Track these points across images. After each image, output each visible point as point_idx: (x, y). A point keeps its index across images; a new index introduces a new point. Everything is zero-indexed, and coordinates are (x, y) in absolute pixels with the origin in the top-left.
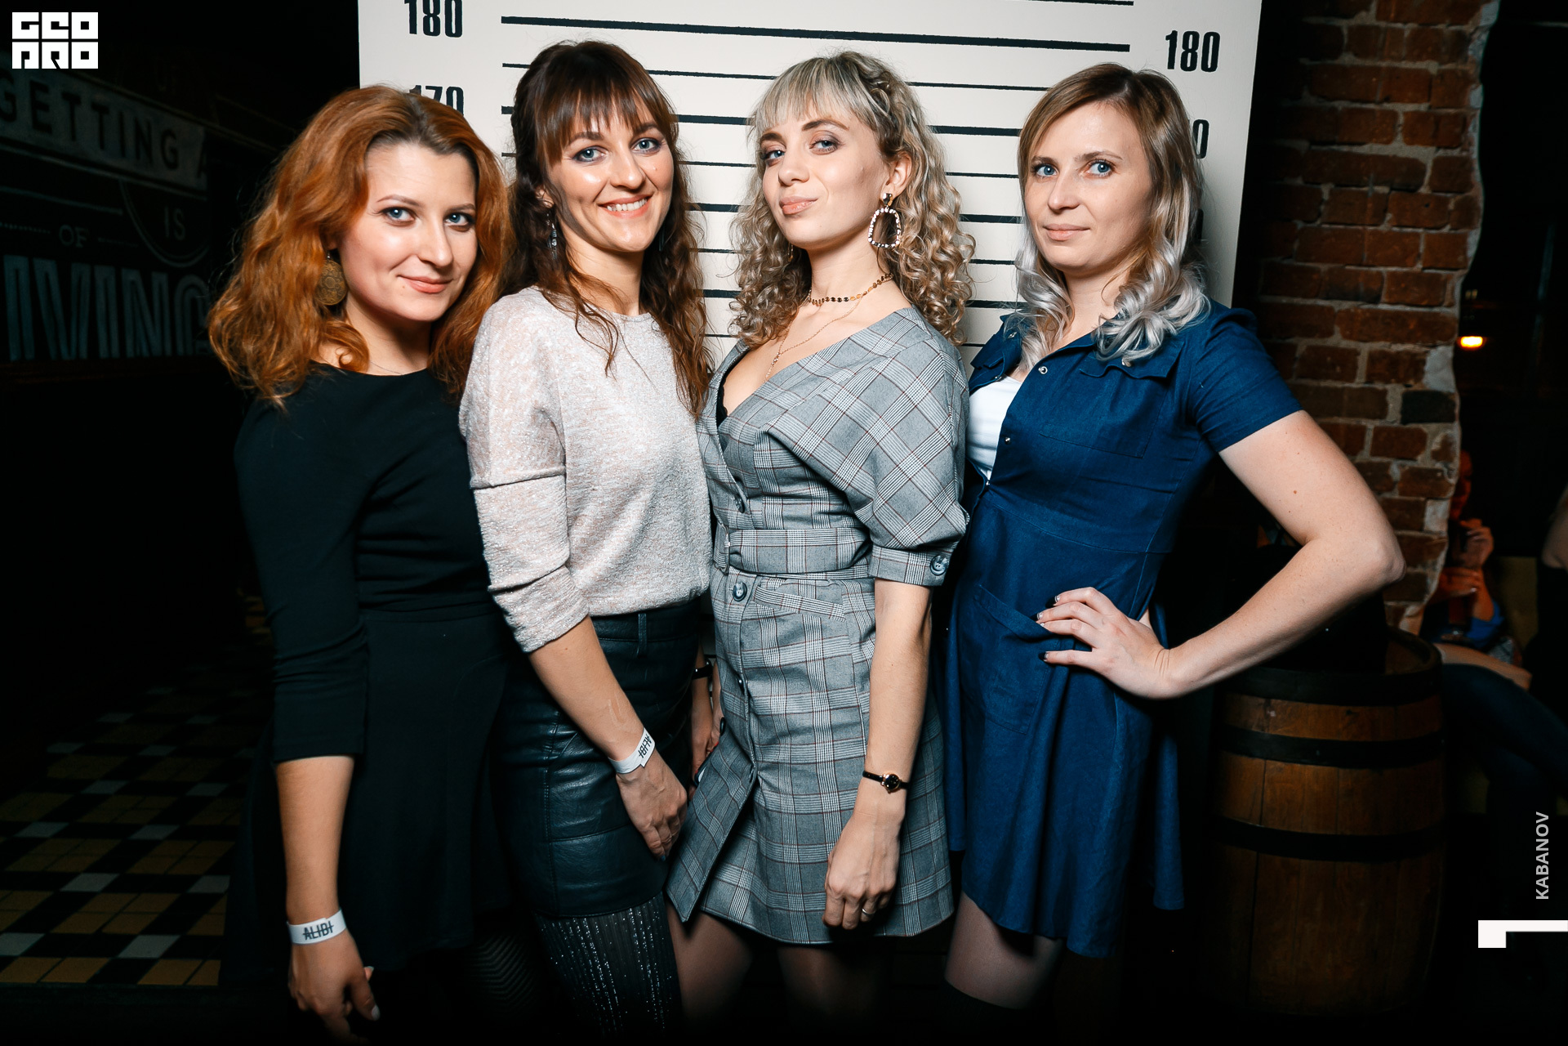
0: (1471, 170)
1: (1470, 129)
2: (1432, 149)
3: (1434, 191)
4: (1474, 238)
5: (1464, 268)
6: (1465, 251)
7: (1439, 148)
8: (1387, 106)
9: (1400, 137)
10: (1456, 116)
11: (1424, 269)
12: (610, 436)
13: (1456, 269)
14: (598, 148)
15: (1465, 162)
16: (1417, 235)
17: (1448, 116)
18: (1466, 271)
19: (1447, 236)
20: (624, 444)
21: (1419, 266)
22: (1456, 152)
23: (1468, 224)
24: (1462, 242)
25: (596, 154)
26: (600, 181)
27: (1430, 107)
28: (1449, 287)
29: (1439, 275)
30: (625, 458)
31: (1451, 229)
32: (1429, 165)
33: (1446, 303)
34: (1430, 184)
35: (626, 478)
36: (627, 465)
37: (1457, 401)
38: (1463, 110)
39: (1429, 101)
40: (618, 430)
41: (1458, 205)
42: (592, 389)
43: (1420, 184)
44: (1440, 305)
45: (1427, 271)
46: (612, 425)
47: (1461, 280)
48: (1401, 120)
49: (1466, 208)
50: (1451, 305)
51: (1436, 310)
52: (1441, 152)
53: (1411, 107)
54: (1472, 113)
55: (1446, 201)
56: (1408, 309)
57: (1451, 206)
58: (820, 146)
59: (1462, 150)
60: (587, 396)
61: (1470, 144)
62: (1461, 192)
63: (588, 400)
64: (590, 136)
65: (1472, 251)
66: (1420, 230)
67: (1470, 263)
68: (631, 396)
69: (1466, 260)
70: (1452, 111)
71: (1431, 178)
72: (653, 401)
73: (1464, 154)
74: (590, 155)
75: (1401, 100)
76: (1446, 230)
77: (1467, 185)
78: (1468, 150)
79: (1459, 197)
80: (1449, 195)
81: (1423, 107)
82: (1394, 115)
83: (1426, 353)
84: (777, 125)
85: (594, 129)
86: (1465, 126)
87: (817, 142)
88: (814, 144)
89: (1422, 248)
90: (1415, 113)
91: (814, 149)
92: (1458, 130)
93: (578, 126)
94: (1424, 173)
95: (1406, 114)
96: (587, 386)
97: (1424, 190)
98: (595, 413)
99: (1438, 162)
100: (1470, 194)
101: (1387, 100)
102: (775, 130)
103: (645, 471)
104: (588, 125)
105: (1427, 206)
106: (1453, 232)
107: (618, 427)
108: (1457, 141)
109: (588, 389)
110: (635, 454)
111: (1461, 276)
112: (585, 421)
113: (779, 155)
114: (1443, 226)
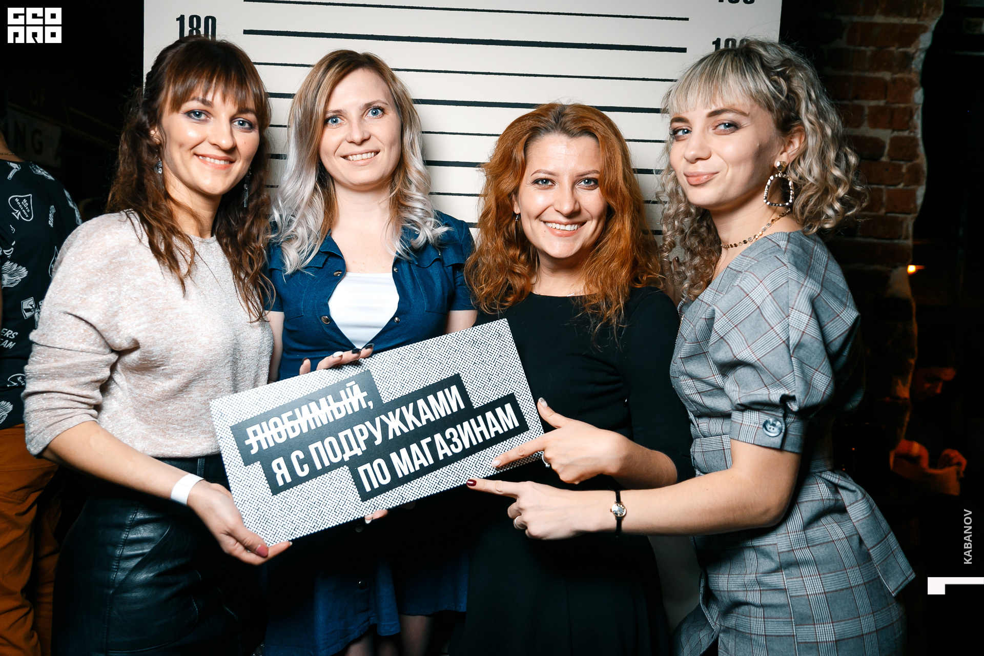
0: (917, 145)
1: (915, 117)
2: (889, 131)
3: (892, 160)
4: (921, 191)
5: (915, 213)
6: (915, 201)
7: (894, 130)
8: (857, 102)
9: (866, 123)
10: (905, 109)
11: (887, 213)
12: (179, 329)
13: (909, 213)
14: (206, 113)
15: (913, 140)
16: (881, 190)
17: (899, 108)
18: (915, 215)
19: (901, 191)
20: (191, 336)
21: (883, 211)
22: (906, 133)
23: (917, 182)
24: (912, 195)
25: (203, 117)
26: (200, 136)
27: (887, 103)
28: (905, 225)
29: (898, 217)
30: (191, 346)
31: (905, 186)
32: (888, 142)
33: (903, 237)
34: (889, 155)
35: (191, 362)
36: (192, 352)
37: (914, 305)
38: (908, 105)
39: (885, 98)
40: (186, 325)
41: (910, 170)
42: (164, 293)
43: (882, 155)
44: (899, 238)
45: (889, 215)
46: (181, 321)
47: (913, 221)
48: (867, 111)
49: (915, 171)
50: (906, 238)
51: (896, 241)
52: (896, 134)
53: (873, 103)
54: (916, 107)
55: (900, 167)
56: (875, 241)
57: (904, 170)
58: (722, 127)
59: (910, 132)
60: (159, 299)
61: (916, 128)
62: (910, 160)
63: (160, 301)
64: (204, 101)
65: (920, 201)
66: (883, 187)
67: (919, 208)
68: (198, 299)
69: (916, 207)
70: (902, 105)
71: (889, 151)
72: (218, 303)
73: (912, 134)
74: (198, 116)
75: (866, 98)
76: (901, 186)
77: (915, 156)
78: (914, 132)
79: (909, 164)
80: (902, 163)
81: (882, 103)
82: (861, 108)
83: (890, 271)
84: (687, 111)
85: (209, 98)
86: (911, 116)
87: (720, 125)
88: (717, 126)
89: (884, 198)
90: (877, 107)
91: (717, 130)
92: (907, 118)
93: (199, 92)
94: (883, 147)
95: (870, 107)
96: (159, 291)
97: (884, 159)
98: (166, 312)
99: (893, 140)
100: (917, 161)
101: (857, 98)
102: (684, 115)
103: (208, 358)
104: (206, 93)
105: (887, 170)
106: (906, 188)
107: (185, 322)
108: (907, 125)
109: (160, 293)
110: (200, 344)
111: (912, 219)
112: (157, 318)
113: (686, 133)
114: (899, 184)
